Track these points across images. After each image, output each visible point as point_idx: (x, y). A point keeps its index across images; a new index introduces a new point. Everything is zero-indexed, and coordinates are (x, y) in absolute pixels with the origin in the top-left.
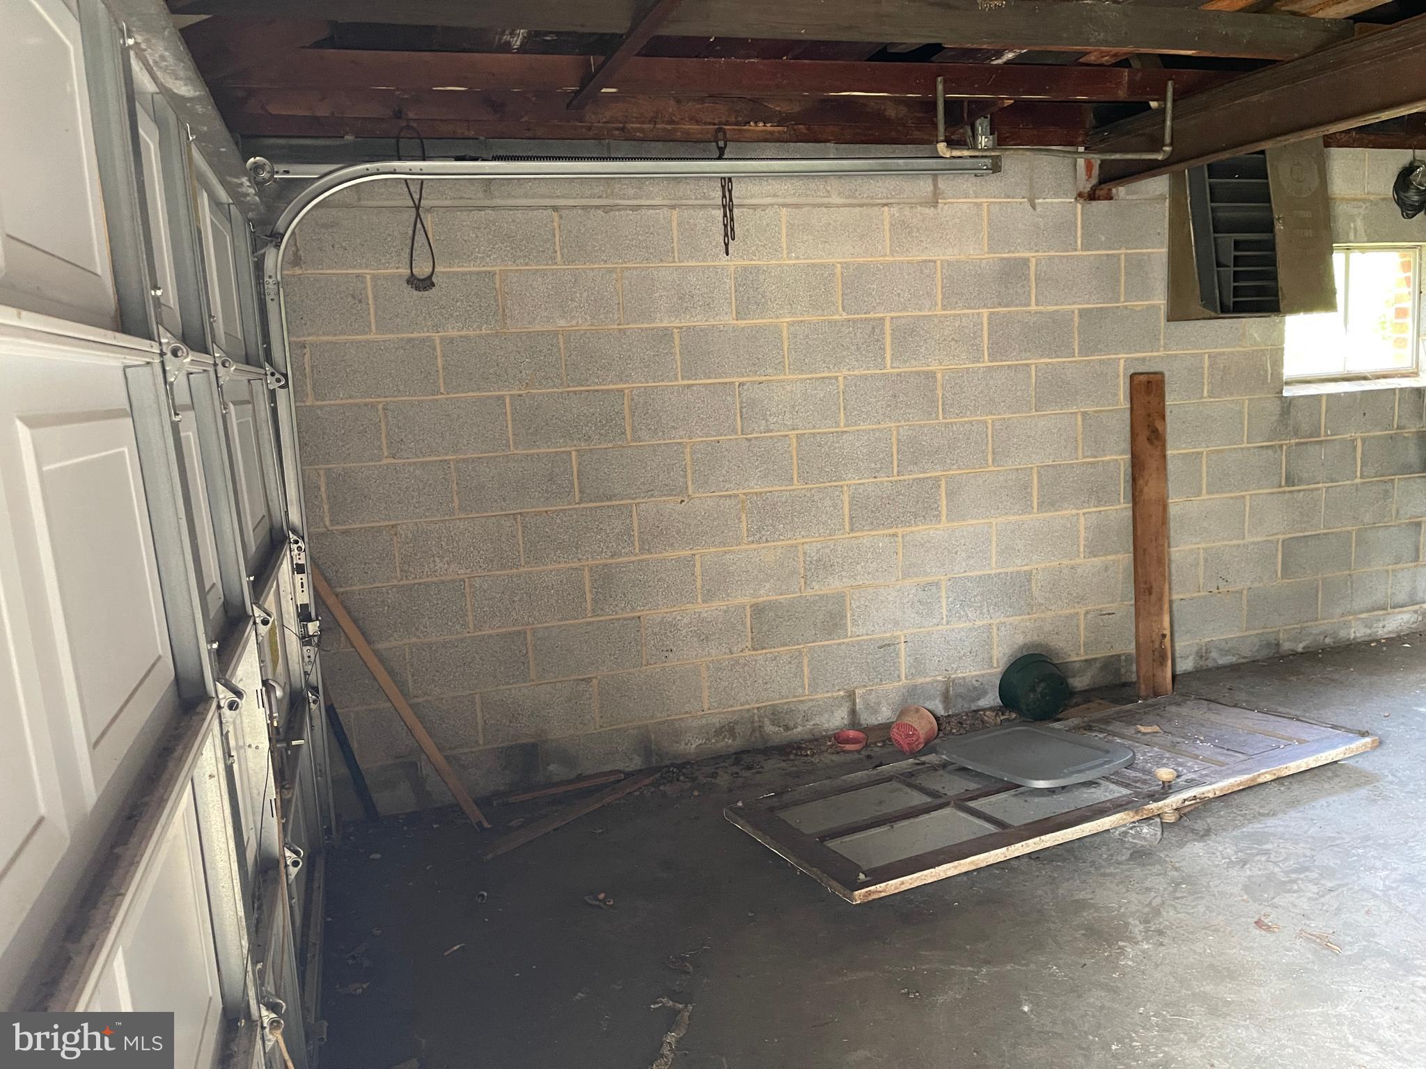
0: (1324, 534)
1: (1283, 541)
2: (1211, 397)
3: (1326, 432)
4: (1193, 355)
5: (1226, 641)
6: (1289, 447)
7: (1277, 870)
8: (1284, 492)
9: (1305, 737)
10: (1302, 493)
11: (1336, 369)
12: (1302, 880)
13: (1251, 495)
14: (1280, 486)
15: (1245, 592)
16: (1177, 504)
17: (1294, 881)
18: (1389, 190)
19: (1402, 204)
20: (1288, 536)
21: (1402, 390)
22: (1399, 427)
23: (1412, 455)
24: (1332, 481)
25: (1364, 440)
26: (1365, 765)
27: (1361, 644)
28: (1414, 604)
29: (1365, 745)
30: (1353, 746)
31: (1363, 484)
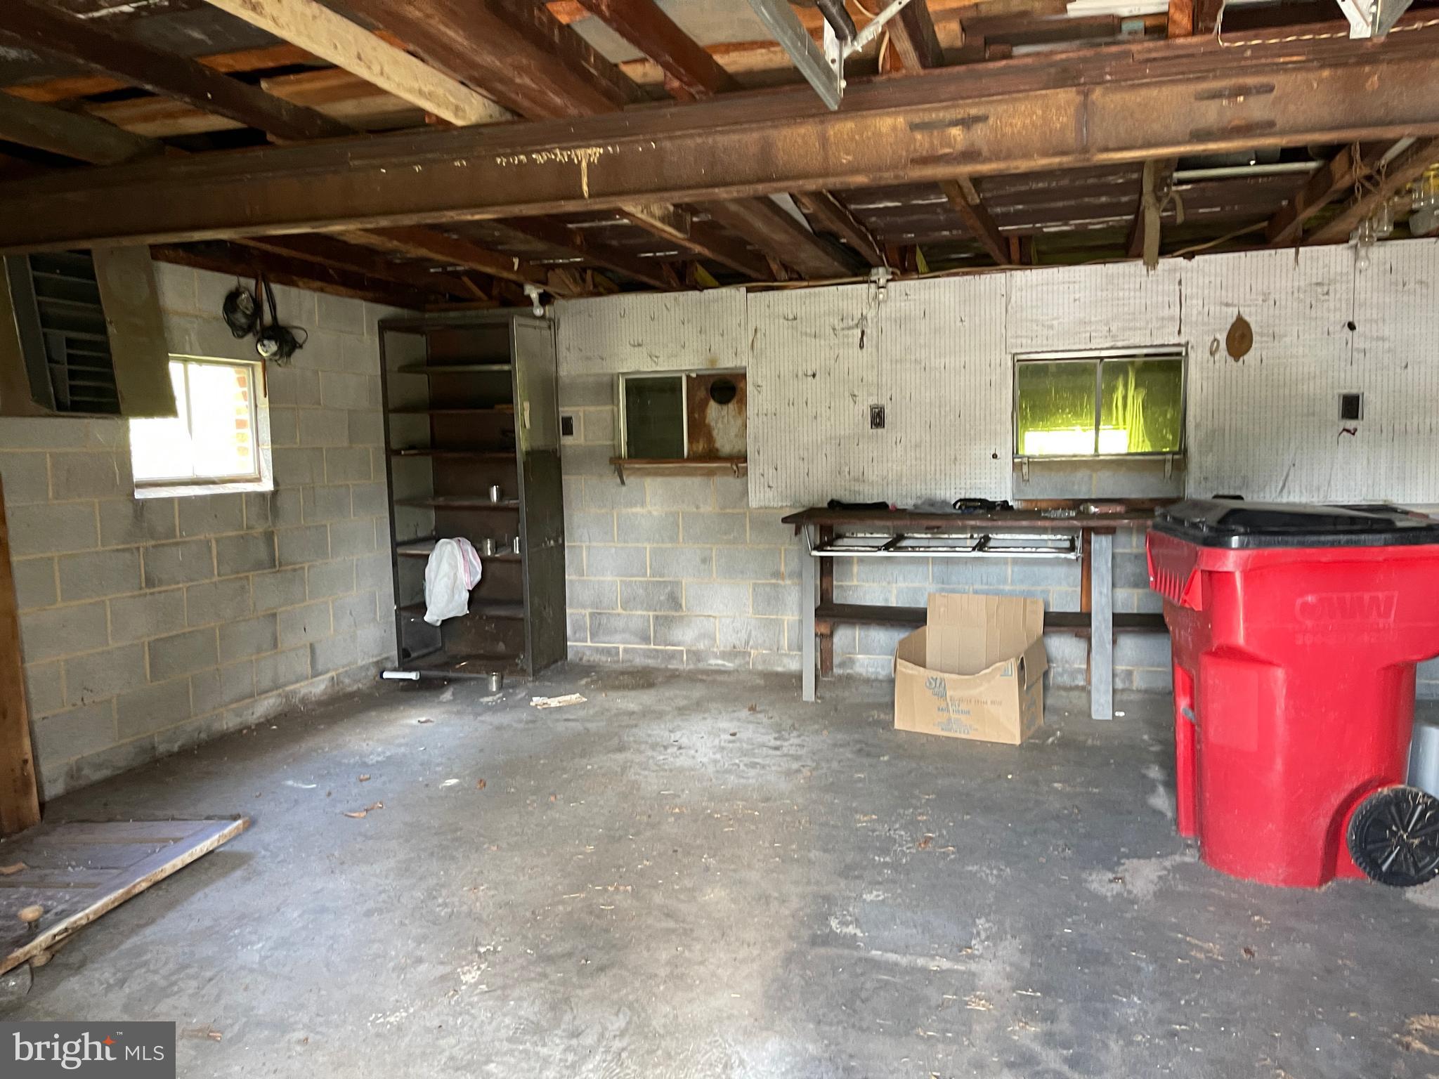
0: (189, 632)
1: (149, 643)
2: (56, 499)
3: (181, 534)
4: (33, 455)
5: (98, 754)
6: (146, 549)
7: (156, 978)
8: (145, 595)
9: (178, 834)
10: (163, 595)
11: (186, 474)
12: (182, 979)
13: (111, 600)
14: (140, 588)
15: (114, 701)
16: (28, 616)
17: (174, 983)
18: (219, 311)
19: (231, 324)
20: (152, 638)
21: (248, 494)
22: (248, 528)
23: (263, 553)
24: (192, 580)
25: (217, 541)
26: (239, 847)
27: (233, 733)
28: (277, 688)
29: (237, 828)
30: (226, 831)
31: (221, 582)
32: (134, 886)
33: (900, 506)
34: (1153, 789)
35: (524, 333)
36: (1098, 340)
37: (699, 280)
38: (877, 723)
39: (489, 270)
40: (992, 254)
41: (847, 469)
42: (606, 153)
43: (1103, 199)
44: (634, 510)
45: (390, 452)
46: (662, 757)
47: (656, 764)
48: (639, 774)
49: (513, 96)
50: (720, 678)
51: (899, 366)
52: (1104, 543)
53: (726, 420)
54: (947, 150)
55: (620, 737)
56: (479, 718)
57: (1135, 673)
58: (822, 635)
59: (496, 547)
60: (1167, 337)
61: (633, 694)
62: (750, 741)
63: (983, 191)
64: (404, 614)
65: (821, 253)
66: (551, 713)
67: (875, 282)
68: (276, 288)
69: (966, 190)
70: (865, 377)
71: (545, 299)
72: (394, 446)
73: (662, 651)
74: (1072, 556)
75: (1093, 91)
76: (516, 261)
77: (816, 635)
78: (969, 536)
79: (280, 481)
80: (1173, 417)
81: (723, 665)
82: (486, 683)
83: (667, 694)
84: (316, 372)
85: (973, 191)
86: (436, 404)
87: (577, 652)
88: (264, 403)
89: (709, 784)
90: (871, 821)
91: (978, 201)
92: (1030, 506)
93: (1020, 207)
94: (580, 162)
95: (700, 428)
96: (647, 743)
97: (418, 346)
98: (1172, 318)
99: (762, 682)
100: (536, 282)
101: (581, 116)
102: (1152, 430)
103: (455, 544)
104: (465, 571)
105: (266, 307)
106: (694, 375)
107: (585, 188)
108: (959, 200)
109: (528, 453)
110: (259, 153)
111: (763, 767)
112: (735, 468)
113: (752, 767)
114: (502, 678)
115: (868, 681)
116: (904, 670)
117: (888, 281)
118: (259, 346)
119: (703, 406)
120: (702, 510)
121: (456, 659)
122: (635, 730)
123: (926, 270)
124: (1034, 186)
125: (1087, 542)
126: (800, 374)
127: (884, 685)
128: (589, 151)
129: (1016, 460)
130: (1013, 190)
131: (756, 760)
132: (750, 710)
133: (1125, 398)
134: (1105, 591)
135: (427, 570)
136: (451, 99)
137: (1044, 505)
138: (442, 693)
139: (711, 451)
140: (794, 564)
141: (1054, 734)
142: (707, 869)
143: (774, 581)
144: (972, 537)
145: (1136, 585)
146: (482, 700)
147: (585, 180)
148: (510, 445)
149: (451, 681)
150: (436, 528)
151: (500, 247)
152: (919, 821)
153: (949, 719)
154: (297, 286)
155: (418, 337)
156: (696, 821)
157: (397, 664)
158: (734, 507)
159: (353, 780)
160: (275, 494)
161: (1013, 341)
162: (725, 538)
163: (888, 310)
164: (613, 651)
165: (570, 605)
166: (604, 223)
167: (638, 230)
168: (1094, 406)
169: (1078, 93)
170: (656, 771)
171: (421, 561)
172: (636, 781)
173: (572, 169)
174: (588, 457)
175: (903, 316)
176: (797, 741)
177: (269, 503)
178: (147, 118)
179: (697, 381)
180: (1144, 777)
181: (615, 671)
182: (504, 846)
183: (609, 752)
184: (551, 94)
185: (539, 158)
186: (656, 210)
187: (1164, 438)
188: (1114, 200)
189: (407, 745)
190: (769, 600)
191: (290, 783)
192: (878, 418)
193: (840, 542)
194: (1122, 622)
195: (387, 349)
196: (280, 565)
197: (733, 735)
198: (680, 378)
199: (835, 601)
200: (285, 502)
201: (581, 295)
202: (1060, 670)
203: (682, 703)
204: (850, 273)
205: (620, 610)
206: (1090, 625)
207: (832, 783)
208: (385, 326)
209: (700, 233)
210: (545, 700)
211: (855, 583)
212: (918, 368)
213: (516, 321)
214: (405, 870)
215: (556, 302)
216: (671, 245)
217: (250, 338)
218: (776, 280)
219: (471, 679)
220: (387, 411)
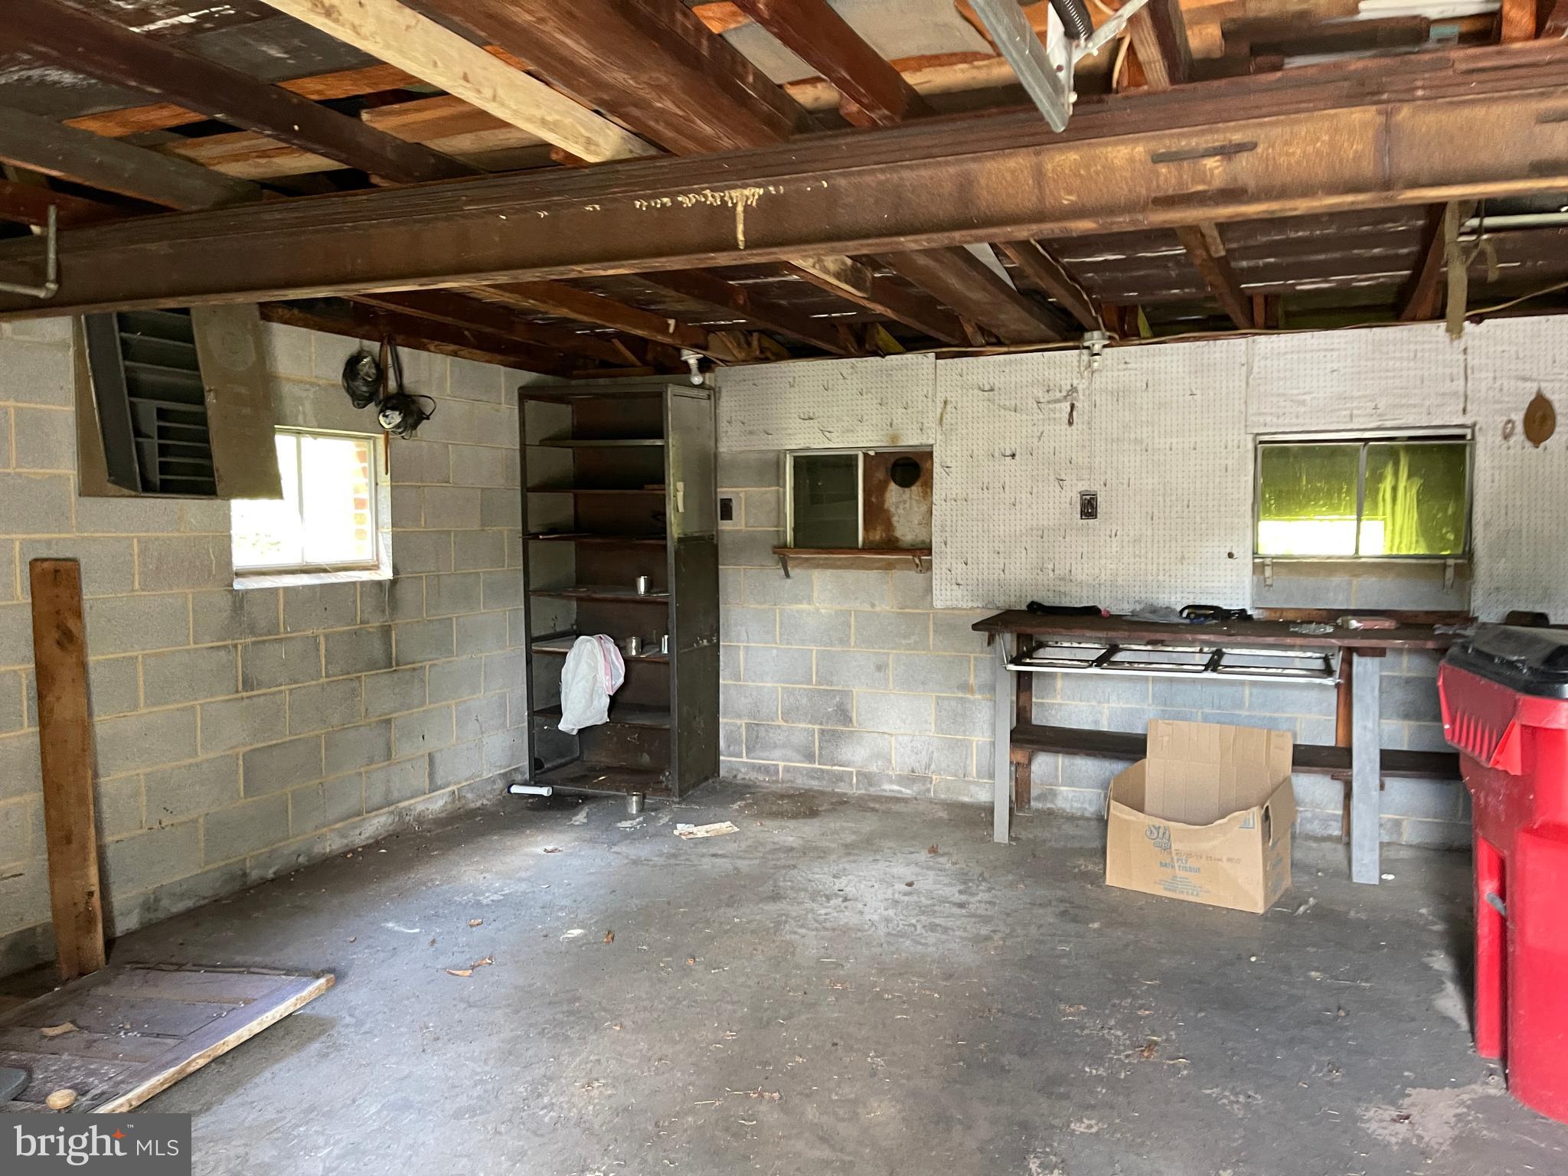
0: (291, 741)
1: (244, 754)
2: (143, 590)
3: (285, 628)
4: (118, 540)
5: (180, 882)
6: (245, 647)
8: (242, 698)
9: (251, 994)
10: (262, 698)
11: (293, 560)
13: (201, 705)
14: (237, 692)
15: (201, 820)
16: (104, 723)
18: (338, 378)
19: (351, 392)
20: (249, 748)
21: (363, 583)
22: (362, 623)
23: (377, 650)
24: (296, 682)
25: (327, 637)
26: (322, 1010)
27: (337, 856)
28: (389, 805)
29: (319, 988)
30: (305, 993)
31: (328, 683)
32: (189, 1064)
33: (1114, 611)
34: (1439, 986)
35: (678, 403)
36: (1361, 420)
37: (880, 343)
38: (1085, 876)
39: (639, 332)
40: (1232, 316)
41: (1051, 566)
42: (767, 193)
43: (1376, 251)
44: (800, 606)
45: (528, 536)
46: (823, 911)
47: (816, 921)
48: (795, 933)
49: (652, 123)
50: (895, 807)
51: (1115, 445)
52: (1369, 666)
53: (907, 505)
54: (1200, 188)
55: (775, 881)
56: (615, 849)
57: (1405, 823)
58: (1018, 764)
59: (642, 646)
60: (1447, 417)
61: (791, 824)
62: (930, 895)
63: (1230, 241)
64: (538, 719)
65: (1024, 314)
66: (696, 844)
67: (1088, 348)
68: (404, 352)
69: (1209, 240)
70: (1074, 457)
71: (705, 366)
72: (533, 529)
73: (828, 771)
74: (1330, 682)
75: (1399, 110)
76: (672, 322)
77: (1011, 763)
78: (1198, 649)
79: (401, 568)
80: (1454, 513)
81: (900, 792)
82: (624, 803)
83: (832, 825)
84: (446, 446)
85: (1219, 240)
86: (581, 481)
87: (730, 770)
88: (385, 480)
89: (880, 949)
90: (1080, 1013)
91: (1223, 253)
92: (1273, 616)
93: (1272, 260)
94: (735, 205)
95: (877, 513)
96: (805, 890)
97: (563, 416)
98: (1455, 394)
99: (944, 815)
100: (695, 346)
101: (738, 148)
102: (1427, 528)
103: (596, 643)
104: (606, 674)
105: (391, 373)
106: (872, 453)
107: (741, 237)
108: (1200, 252)
109: (680, 540)
110: (361, 197)
111: (945, 930)
112: (917, 561)
113: (932, 931)
114: (644, 797)
115: (1071, 818)
116: (1118, 814)
117: (1105, 346)
118: (381, 418)
119: (882, 489)
120: (878, 609)
121: (595, 771)
122: (794, 872)
123: (1148, 335)
124: (1293, 235)
125: (1348, 662)
126: (996, 454)
127: (1094, 823)
128: (747, 192)
129: (1257, 560)
130: (1265, 239)
131: (937, 921)
132: (930, 852)
133: (1395, 489)
134: (1370, 725)
135: (563, 670)
136: (582, 131)
137: (1290, 616)
138: (576, 814)
139: (890, 540)
140: (985, 676)
141: (1306, 902)
142: (874, 1074)
143: (961, 695)
144: (1201, 651)
145: (1407, 716)
146: (619, 825)
147: (740, 228)
148: (661, 531)
149: (586, 798)
150: (577, 622)
151: (653, 307)
152: (1141, 1018)
153: (1175, 877)
154: (429, 350)
155: (564, 406)
156: (861, 1003)
157: (527, 776)
158: (917, 607)
159: (462, 925)
160: (394, 582)
161: (1255, 419)
162: (904, 642)
163: (1104, 380)
164: (772, 768)
165: (724, 714)
166: (771, 279)
167: (809, 288)
168: (1355, 498)
169: (1379, 113)
170: (817, 929)
171: (558, 660)
172: (790, 943)
173: (726, 212)
174: (748, 545)
175: (1121, 388)
176: (986, 896)
177: (388, 593)
178: (236, 158)
179: (875, 460)
180: (1427, 968)
181: (773, 794)
182: (628, 1023)
183: (761, 900)
184: (699, 122)
185: (687, 201)
186: (831, 263)
187: (1443, 538)
188: (1391, 252)
189: (528, 880)
190: (956, 718)
191: (390, 925)
192: (1089, 508)
193: (1042, 653)
194: (1392, 762)
195: (527, 419)
196: (397, 665)
197: (910, 884)
198: (856, 456)
199: (1034, 722)
200: (406, 592)
201: (745, 362)
202: (1309, 815)
203: (850, 838)
204: (1058, 338)
205: (781, 722)
206: (1350, 766)
207: (1030, 957)
208: (525, 394)
209: (882, 291)
210: (691, 828)
211: (1059, 701)
212: (1138, 449)
213: (671, 390)
214: (508, 1054)
215: (717, 369)
216: (848, 305)
217: (372, 407)
218: (971, 346)
219: (608, 797)
220: (526, 489)
